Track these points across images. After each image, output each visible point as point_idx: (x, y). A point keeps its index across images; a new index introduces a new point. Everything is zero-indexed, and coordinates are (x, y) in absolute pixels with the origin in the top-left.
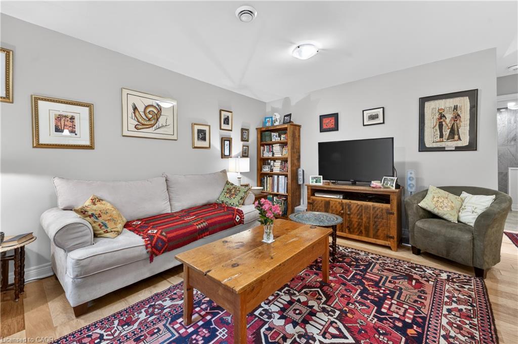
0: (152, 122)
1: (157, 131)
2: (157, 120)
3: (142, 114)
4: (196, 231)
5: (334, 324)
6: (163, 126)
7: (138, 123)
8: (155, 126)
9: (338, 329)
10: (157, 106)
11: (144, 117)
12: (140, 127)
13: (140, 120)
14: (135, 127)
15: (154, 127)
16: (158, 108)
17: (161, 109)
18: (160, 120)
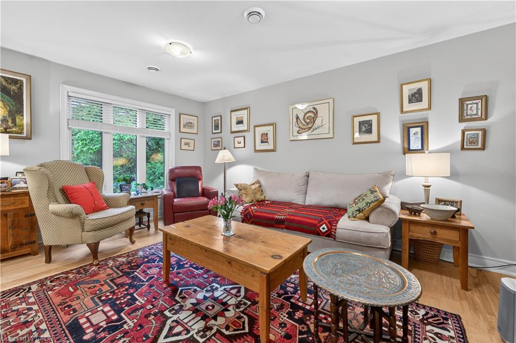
0: (310, 125)
1: (314, 133)
2: (314, 122)
3: (302, 120)
4: (273, 219)
5: (186, 332)
6: (319, 127)
7: (299, 129)
8: (312, 128)
9: (179, 334)
10: (314, 111)
11: (304, 123)
12: (301, 132)
13: (301, 126)
14: (298, 133)
15: (311, 130)
16: (315, 112)
17: (317, 112)
18: (316, 122)
